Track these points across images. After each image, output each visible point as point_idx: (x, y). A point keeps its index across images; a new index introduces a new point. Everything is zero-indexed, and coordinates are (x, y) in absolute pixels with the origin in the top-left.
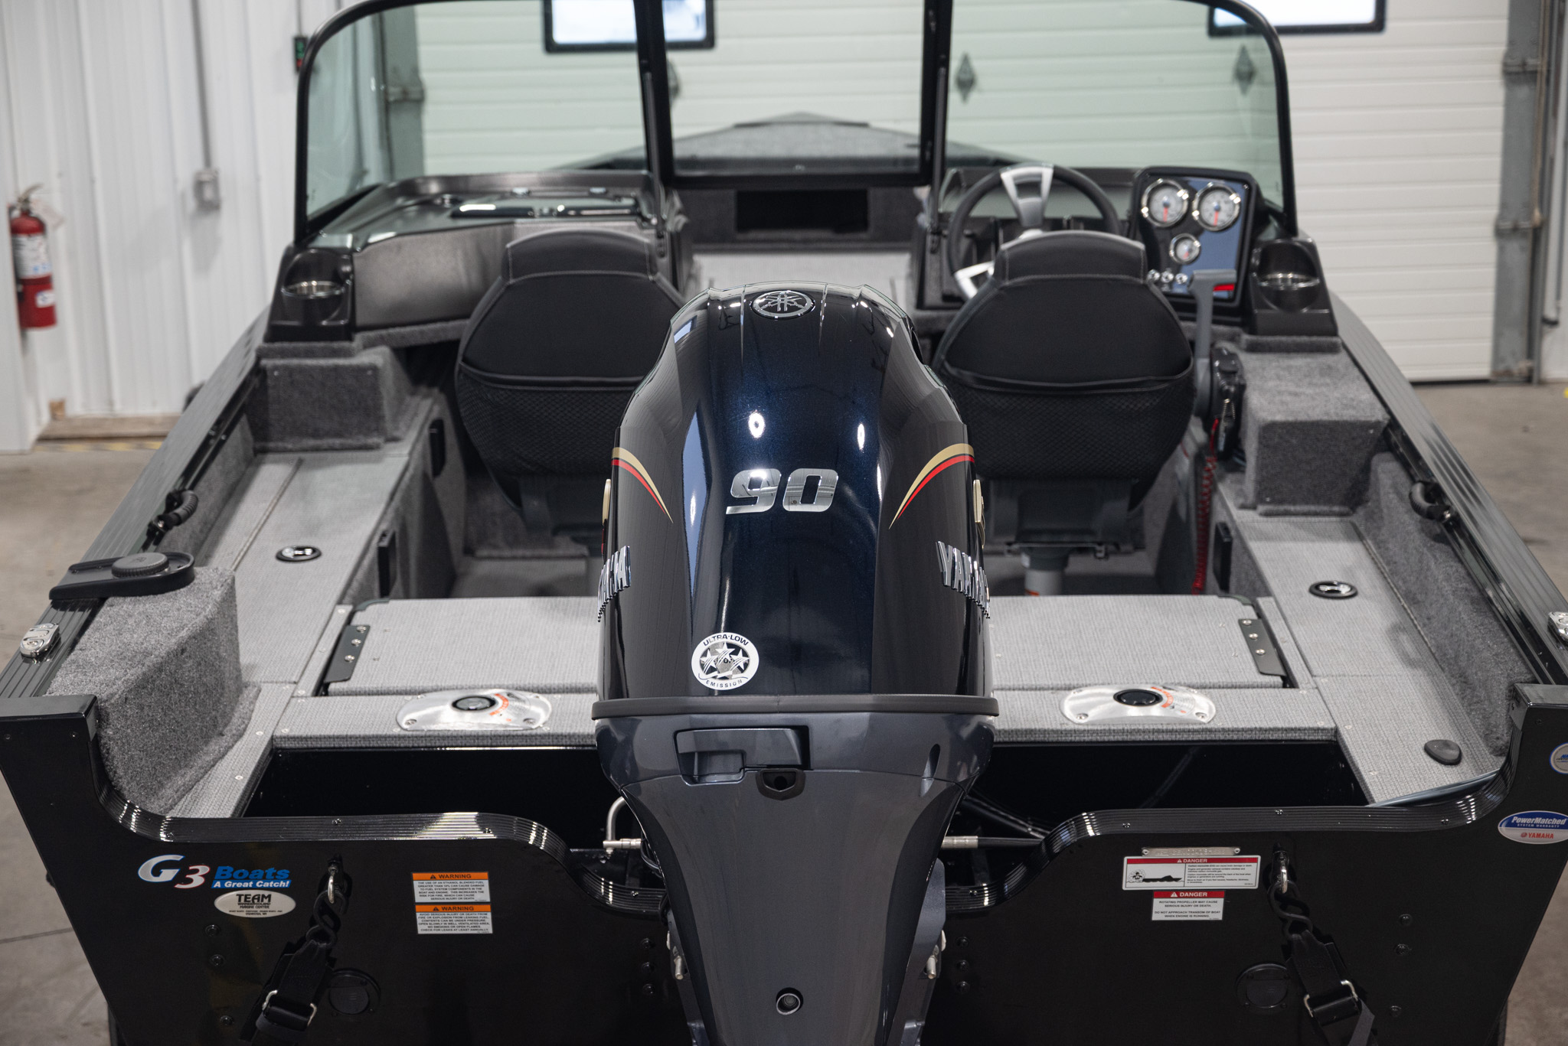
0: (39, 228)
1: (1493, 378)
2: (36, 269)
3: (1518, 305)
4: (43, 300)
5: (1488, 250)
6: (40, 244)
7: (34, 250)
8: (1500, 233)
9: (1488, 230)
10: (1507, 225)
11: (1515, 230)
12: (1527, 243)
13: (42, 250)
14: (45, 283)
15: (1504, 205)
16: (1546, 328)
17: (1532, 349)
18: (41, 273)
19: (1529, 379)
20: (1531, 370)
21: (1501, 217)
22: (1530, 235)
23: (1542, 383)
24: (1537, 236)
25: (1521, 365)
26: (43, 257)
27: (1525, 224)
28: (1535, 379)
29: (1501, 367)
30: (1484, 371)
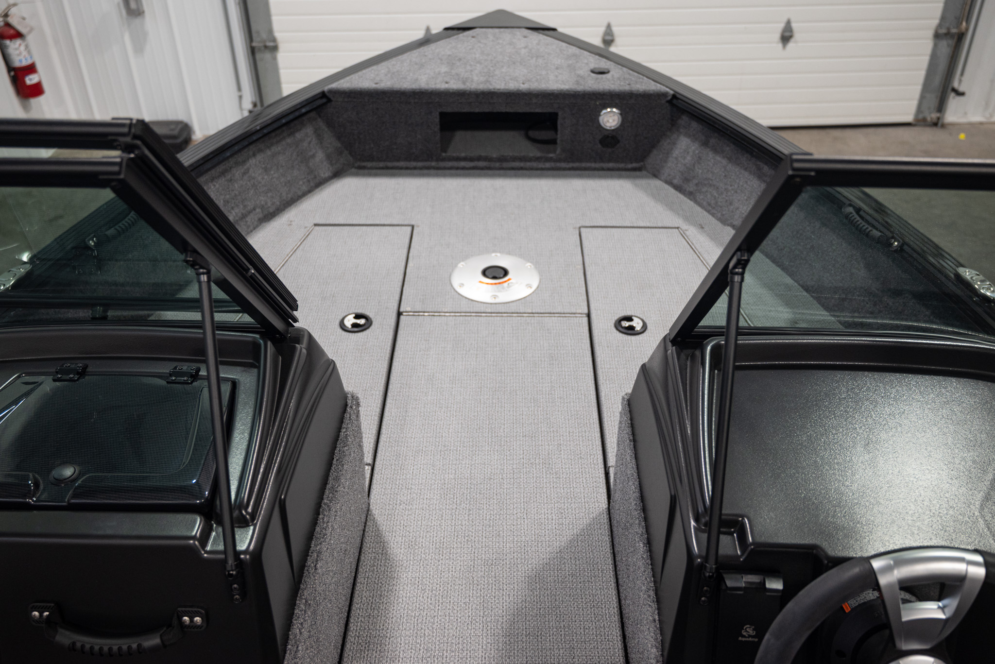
0: (18, 35)
1: (914, 123)
2: (21, 61)
3: (937, 80)
4: (31, 80)
5: (927, 45)
6: (20, 45)
7: (16, 49)
8: (937, 36)
9: (930, 33)
10: (943, 31)
11: (948, 35)
12: (952, 42)
13: (22, 48)
14: (31, 69)
15: (943, 18)
16: (953, 94)
17: (941, 107)
18: (25, 63)
19: (935, 124)
20: (938, 119)
21: (940, 26)
22: (956, 37)
23: (943, 126)
24: (960, 37)
25: (935, 115)
26: (25, 53)
27: (954, 31)
28: (940, 124)
29: (921, 117)
30: (909, 118)
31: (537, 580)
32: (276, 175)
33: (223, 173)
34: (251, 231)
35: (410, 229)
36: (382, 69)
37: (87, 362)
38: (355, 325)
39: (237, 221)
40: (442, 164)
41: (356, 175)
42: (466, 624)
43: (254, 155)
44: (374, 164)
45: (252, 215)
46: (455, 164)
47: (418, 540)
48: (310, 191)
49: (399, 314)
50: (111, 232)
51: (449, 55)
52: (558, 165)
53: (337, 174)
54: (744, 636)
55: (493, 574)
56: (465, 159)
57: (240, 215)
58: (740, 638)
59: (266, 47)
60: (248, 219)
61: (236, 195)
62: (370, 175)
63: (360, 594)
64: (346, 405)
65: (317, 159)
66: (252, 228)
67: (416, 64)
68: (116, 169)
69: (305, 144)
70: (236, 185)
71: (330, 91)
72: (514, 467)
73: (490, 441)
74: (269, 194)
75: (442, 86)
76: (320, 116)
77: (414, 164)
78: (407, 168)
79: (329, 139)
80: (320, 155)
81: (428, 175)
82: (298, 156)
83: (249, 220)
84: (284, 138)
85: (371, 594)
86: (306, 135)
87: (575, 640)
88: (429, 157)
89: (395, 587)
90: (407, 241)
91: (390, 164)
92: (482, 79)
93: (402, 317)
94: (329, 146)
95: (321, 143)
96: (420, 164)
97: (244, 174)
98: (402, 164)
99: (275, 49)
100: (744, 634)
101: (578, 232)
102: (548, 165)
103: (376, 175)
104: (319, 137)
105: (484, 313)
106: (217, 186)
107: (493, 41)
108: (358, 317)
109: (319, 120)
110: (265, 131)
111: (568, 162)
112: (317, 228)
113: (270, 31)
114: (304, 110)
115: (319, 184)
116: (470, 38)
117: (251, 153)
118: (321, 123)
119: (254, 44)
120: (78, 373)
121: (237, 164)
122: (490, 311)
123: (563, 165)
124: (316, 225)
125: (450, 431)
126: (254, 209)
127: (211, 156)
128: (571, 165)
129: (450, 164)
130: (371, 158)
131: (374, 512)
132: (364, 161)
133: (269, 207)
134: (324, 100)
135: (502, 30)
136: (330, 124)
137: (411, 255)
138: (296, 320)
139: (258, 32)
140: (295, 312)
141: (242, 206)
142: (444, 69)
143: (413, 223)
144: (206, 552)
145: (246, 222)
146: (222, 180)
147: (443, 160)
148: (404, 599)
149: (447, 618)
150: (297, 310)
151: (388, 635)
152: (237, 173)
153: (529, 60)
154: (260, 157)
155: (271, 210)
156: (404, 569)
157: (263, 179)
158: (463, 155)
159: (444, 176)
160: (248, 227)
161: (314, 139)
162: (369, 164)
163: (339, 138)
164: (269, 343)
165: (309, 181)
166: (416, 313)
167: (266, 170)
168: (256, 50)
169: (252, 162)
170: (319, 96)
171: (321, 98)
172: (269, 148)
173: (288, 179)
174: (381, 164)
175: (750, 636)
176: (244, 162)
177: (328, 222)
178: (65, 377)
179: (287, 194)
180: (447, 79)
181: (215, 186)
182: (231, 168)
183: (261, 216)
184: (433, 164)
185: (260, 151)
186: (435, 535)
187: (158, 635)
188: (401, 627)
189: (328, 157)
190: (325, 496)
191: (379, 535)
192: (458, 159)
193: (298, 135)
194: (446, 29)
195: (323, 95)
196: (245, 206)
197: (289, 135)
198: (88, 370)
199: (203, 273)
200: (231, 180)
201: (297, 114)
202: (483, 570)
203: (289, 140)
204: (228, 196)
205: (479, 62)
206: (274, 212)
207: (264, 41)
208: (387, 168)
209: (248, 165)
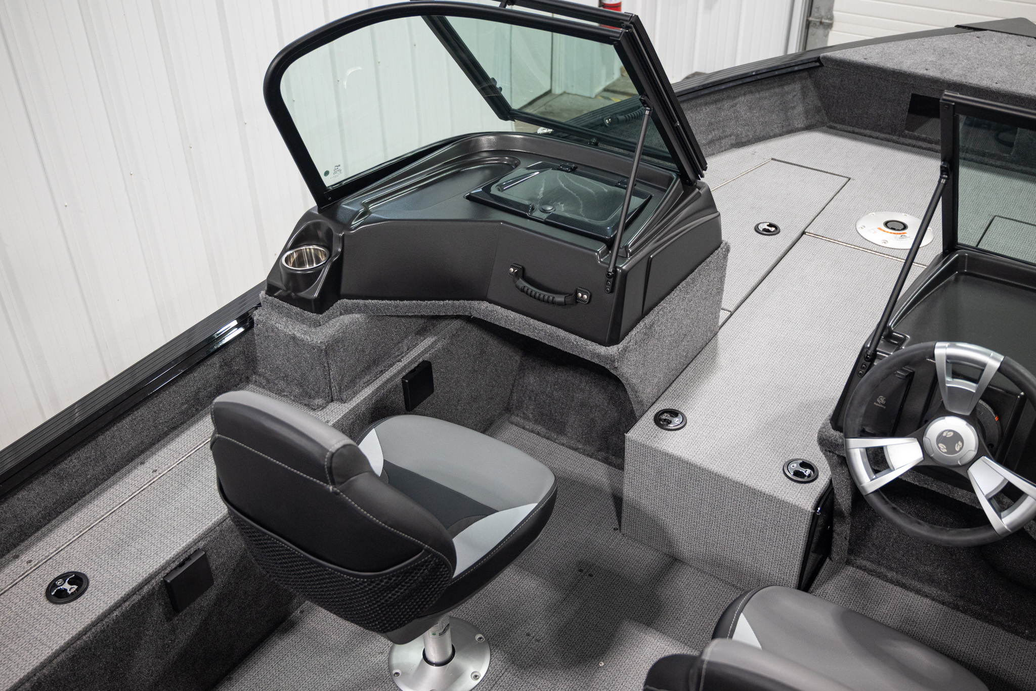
14: (617, 7)
31: (807, 406)
32: (757, 115)
33: (716, 102)
34: (722, 151)
35: (846, 180)
36: (879, 48)
37: (577, 165)
38: (765, 230)
39: (714, 140)
40: (902, 140)
41: (825, 132)
42: (745, 410)
43: (745, 94)
44: (844, 127)
45: (727, 140)
46: (914, 142)
47: (739, 360)
48: (781, 135)
49: (804, 233)
50: (621, 117)
51: (946, 48)
52: (1009, 165)
53: (809, 128)
54: (877, 403)
55: (779, 393)
56: (924, 140)
57: (718, 136)
58: (875, 403)
59: (821, 23)
60: (723, 141)
61: (720, 121)
62: (836, 135)
63: (687, 373)
64: (719, 246)
65: (796, 112)
66: (723, 149)
67: (910, 50)
68: (618, 35)
69: (790, 96)
70: (722, 113)
71: (825, 58)
72: (831, 345)
73: (823, 326)
74: (746, 128)
75: (921, 71)
76: (810, 77)
77: (877, 134)
78: (870, 136)
79: (813, 99)
80: (800, 109)
81: (886, 146)
82: (781, 104)
83: (723, 143)
84: (774, 87)
85: (694, 375)
86: (793, 90)
87: (812, 443)
88: (893, 131)
89: (711, 377)
90: (839, 187)
91: (857, 130)
92: (961, 72)
93: (804, 235)
94: (810, 103)
95: (804, 99)
96: (883, 135)
97: (732, 106)
98: (867, 132)
99: (830, 26)
100: (878, 401)
101: (991, 219)
102: (998, 163)
103: (841, 136)
104: (804, 95)
105: (870, 250)
106: (708, 110)
107: (995, 44)
108: (771, 225)
109: (809, 80)
110: (759, 77)
111: (1020, 165)
112: (773, 161)
113: (830, 9)
114: (796, 68)
115: (790, 130)
116: (975, 37)
117: (743, 92)
118: (809, 83)
119: (810, 19)
120: (571, 169)
121: (729, 97)
122: (875, 250)
123: (1014, 166)
124: (772, 159)
125: (798, 311)
126: (730, 136)
127: (711, 85)
128: (1021, 168)
129: (910, 141)
130: (842, 122)
131: (719, 336)
132: (836, 122)
133: (743, 137)
134: (818, 64)
135: (1011, 36)
136: (817, 85)
137: (836, 197)
138: (702, 176)
139: (818, 8)
140: (704, 172)
141: (721, 130)
142: (932, 58)
143: (850, 177)
144: (600, 261)
145: (721, 143)
146: (713, 107)
147: (905, 136)
148: (713, 384)
149: (735, 403)
150: (705, 170)
151: (693, 397)
152: (727, 104)
153: (1017, 65)
154: (749, 97)
155: (744, 140)
156: (721, 370)
157: (745, 114)
158: (924, 136)
159: (899, 149)
160: (721, 147)
161: (799, 95)
162: (839, 126)
163: (821, 98)
164: (679, 180)
165: (783, 127)
166: (816, 236)
167: (750, 109)
168: (811, 24)
169: (741, 99)
170: (814, 60)
171: (816, 62)
172: (759, 92)
173: (766, 120)
174: (850, 128)
175: (881, 404)
176: (735, 97)
177: (783, 160)
178: (564, 169)
179: (761, 131)
180: (928, 67)
181: (706, 109)
182: (723, 99)
183: (734, 142)
184: (895, 138)
185: (751, 92)
186: (752, 361)
187: (564, 296)
188: (703, 396)
189: (807, 112)
190: (681, 284)
191: (715, 349)
192: (918, 139)
193: (786, 88)
194: (958, 26)
195: (818, 60)
196: (724, 131)
197: (778, 86)
198: (577, 170)
199: (648, 110)
200: (720, 109)
201: (790, 70)
202: (773, 389)
203: (777, 90)
204: (713, 120)
205: (968, 59)
206: (745, 142)
207: (822, 18)
208: (853, 132)
209: (737, 100)
